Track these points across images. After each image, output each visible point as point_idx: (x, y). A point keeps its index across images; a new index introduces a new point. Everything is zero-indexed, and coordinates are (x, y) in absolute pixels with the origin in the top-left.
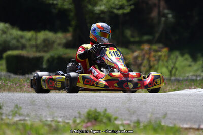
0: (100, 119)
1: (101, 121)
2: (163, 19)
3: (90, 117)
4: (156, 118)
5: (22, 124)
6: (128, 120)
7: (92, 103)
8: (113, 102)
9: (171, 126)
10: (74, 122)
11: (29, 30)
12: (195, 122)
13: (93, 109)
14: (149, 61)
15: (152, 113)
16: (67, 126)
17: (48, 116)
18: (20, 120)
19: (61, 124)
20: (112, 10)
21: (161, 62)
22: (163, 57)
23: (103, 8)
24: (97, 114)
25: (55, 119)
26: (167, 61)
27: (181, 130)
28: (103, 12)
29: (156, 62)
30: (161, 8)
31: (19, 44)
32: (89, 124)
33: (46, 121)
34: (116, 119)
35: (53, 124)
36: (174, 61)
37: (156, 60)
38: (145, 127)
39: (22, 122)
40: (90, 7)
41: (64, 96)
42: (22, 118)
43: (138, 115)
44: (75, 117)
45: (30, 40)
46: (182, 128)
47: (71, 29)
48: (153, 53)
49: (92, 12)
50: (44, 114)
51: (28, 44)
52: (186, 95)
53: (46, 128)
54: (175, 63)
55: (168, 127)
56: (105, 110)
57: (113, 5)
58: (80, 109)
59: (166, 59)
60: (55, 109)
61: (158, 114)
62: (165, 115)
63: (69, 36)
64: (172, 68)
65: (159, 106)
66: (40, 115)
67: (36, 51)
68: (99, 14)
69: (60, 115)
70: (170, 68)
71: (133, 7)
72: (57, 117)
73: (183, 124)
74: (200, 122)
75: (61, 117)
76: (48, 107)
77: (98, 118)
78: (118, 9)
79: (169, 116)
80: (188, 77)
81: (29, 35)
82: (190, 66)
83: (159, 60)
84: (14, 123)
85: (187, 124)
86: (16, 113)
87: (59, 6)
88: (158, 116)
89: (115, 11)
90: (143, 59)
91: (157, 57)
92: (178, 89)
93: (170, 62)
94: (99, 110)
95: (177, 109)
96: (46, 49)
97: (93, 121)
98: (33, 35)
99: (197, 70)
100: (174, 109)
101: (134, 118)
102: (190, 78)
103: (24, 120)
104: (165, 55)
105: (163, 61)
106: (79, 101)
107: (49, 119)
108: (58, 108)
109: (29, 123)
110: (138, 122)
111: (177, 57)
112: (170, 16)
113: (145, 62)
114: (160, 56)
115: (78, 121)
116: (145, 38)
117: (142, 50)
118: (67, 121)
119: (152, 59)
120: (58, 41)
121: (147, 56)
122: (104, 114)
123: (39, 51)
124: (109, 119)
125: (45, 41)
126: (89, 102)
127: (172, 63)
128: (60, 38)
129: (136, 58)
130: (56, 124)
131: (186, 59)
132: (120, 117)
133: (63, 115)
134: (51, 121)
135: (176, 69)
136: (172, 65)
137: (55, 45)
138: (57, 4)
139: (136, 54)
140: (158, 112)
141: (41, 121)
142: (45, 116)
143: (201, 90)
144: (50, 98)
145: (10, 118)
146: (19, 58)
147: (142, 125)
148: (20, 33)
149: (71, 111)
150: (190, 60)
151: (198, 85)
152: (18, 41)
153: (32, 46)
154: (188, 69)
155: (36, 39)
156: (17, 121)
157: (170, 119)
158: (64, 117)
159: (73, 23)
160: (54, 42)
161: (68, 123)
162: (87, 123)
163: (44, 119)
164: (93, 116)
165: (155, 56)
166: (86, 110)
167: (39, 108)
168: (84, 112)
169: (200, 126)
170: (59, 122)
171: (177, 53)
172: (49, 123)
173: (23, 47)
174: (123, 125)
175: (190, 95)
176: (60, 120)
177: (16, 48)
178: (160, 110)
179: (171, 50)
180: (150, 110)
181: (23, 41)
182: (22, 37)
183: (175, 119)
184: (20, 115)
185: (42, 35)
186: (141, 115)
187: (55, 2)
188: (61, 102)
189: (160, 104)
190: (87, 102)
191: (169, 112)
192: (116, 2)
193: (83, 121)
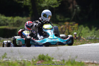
1: (46, 60)
2: (75, 10)
3: (40, 58)
5: (7, 62)
6: (59, 59)
8: (51, 51)
9: (79, 62)
10: (33, 61)
11: (10, 16)
12: (91, 60)
13: (41, 54)
14: (68, 30)
15: (70, 56)
16: (29, 63)
17: (20, 58)
18: (6, 60)
19: (26, 62)
20: (50, 5)
21: (74, 31)
22: (75, 28)
23: (46, 5)
24: (44, 57)
25: (23, 59)
26: (78, 30)
27: (85, 64)
28: (45, 7)
29: (72, 31)
30: (74, 4)
31: (5, 23)
32: (40, 62)
33: (19, 60)
34: (53, 59)
35: (22, 62)
36: (80, 30)
37: (72, 30)
38: (67, 63)
39: (7, 61)
40: (39, 4)
42: (7, 59)
43: (63, 57)
44: (33, 59)
45: (10, 21)
46: (85, 63)
47: (30, 15)
48: (70, 26)
49: (41, 7)
50: (18, 57)
51: (9, 23)
52: (87, 46)
53: (19, 64)
54: (81, 31)
55: (78, 62)
56: (47, 55)
58: (35, 55)
59: (77, 29)
60: (23, 55)
61: (74, 56)
62: (77, 57)
63: (29, 19)
64: (80, 33)
65: (74, 52)
66: (16, 57)
67: (13, 26)
69: (26, 57)
70: (79, 33)
71: (60, 4)
72: (24, 58)
73: (86, 61)
74: (94, 60)
75: (26, 58)
76: (20, 54)
77: (44, 59)
78: (53, 5)
80: (88, 38)
81: (10, 18)
82: (89, 32)
83: (73, 30)
84: (3, 62)
85: (87, 61)
86: (4, 57)
87: (24, 4)
88: (73, 57)
89: (52, 6)
90: (66, 29)
91: (72, 28)
92: (83, 44)
93: (79, 30)
94: (44, 55)
95: (82, 53)
96: (18, 25)
97: (42, 60)
98: (12, 19)
99: (92, 34)
100: (81, 53)
101: (62, 58)
102: (89, 38)
103: (8, 60)
104: (76, 27)
105: (75, 30)
106: (35, 50)
107: (20, 60)
108: (25, 54)
109: (10, 62)
110: (64, 60)
111: (82, 28)
113: (67, 31)
114: (74, 28)
115: (34, 60)
116: (67, 19)
117: (65, 25)
118: (29, 60)
119: (70, 29)
121: (67, 28)
122: (47, 56)
123: (15, 26)
124: (49, 59)
125: (18, 21)
126: (40, 51)
127: (80, 31)
128: (25, 20)
129: (62, 29)
130: (24, 62)
131: (87, 29)
132: (55, 58)
133: (27, 58)
134: (22, 60)
135: (82, 34)
136: (80, 32)
138: (23, 3)
139: (62, 27)
141: (16, 60)
142: (18, 58)
143: (94, 44)
144: (20, 49)
145: (1, 59)
146: (5, 30)
147: (66, 62)
148: (5, 18)
149: (31, 55)
150: (89, 29)
151: (93, 42)
152: (4, 22)
153: (11, 24)
154: (88, 34)
155: (13, 21)
156: (5, 61)
157: (79, 58)
158: (28, 58)
160: (22, 22)
161: (30, 61)
162: (39, 61)
163: (18, 60)
164: (42, 57)
165: (71, 28)
166: (38, 55)
167: (15, 54)
169: (94, 61)
170: (25, 61)
171: (82, 26)
172: (20, 61)
173: (7, 24)
174: (56, 62)
175: (89, 46)
176: (25, 60)
177: (4, 25)
178: (74, 54)
179: (79, 24)
180: (70, 54)
181: (7, 22)
182: (6, 20)
183: (81, 58)
184: (6, 58)
185: (16, 19)
186: (65, 57)
187: (22, 2)
188: (26, 51)
189: (74, 51)
190: (39, 51)
191: (79, 55)
192: (52, 2)
193: (37, 60)
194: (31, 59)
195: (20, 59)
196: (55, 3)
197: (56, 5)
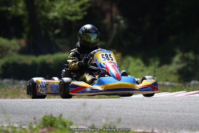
0: (55, 125)
1: (56, 127)
2: (115, 25)
3: (46, 122)
4: (111, 123)
6: (83, 125)
7: (47, 109)
8: (67, 108)
10: (31, 127)
12: (148, 126)
13: (48, 115)
15: (107, 119)
16: (23, 131)
17: (4, 122)
19: (18, 130)
20: (65, 16)
23: (56, 14)
24: (53, 120)
25: (11, 125)
26: (120, 66)
28: (56, 18)
30: (114, 14)
32: (45, 130)
33: (3, 126)
34: (71, 124)
35: (10, 130)
36: (126, 66)
38: (100, 132)
40: (43, 13)
41: (20, 102)
43: (93, 120)
44: (31, 123)
46: (136, 132)
47: (25, 36)
49: (46, 18)
54: (127, 68)
56: (61, 115)
57: (66, 12)
58: (35, 115)
60: (11, 115)
61: (113, 118)
62: (120, 120)
63: (23, 42)
65: (113, 111)
68: (53, 20)
69: (16, 121)
71: (85, 13)
72: (13, 123)
74: (154, 126)
75: (17, 123)
76: (4, 113)
77: (53, 124)
78: (72, 15)
79: (123, 121)
82: (142, 71)
85: (140, 129)
88: (113, 121)
89: (68, 18)
94: (54, 115)
95: (130, 114)
97: (49, 126)
100: (128, 113)
101: (89, 123)
106: (35, 107)
107: (5, 125)
108: (14, 114)
110: (93, 127)
111: (129, 62)
112: (122, 22)
115: (34, 127)
118: (24, 127)
120: (13, 47)
122: (60, 118)
124: (65, 125)
126: (45, 108)
127: (125, 68)
128: (14, 45)
131: (138, 64)
132: (75, 122)
133: (19, 121)
134: (8, 127)
137: (10, 52)
138: (11, 11)
140: (112, 117)
142: (2, 122)
144: (5, 104)
149: (26, 117)
150: (142, 65)
157: (124, 123)
158: (20, 122)
159: (27, 29)
160: (8, 49)
161: (24, 129)
162: (43, 128)
164: (49, 121)
166: (42, 116)
168: (40, 117)
169: (153, 130)
170: (15, 128)
171: (130, 59)
172: (6, 129)
176: (16, 125)
178: (114, 114)
179: (124, 55)
180: (105, 115)
183: (128, 124)
186: (96, 120)
187: (10, 9)
188: (17, 108)
189: (114, 109)
190: (42, 107)
191: (123, 117)
192: (69, 8)
193: (39, 127)
194: (28, 125)
195: (6, 123)
196: (76, 11)
197: (76, 15)
